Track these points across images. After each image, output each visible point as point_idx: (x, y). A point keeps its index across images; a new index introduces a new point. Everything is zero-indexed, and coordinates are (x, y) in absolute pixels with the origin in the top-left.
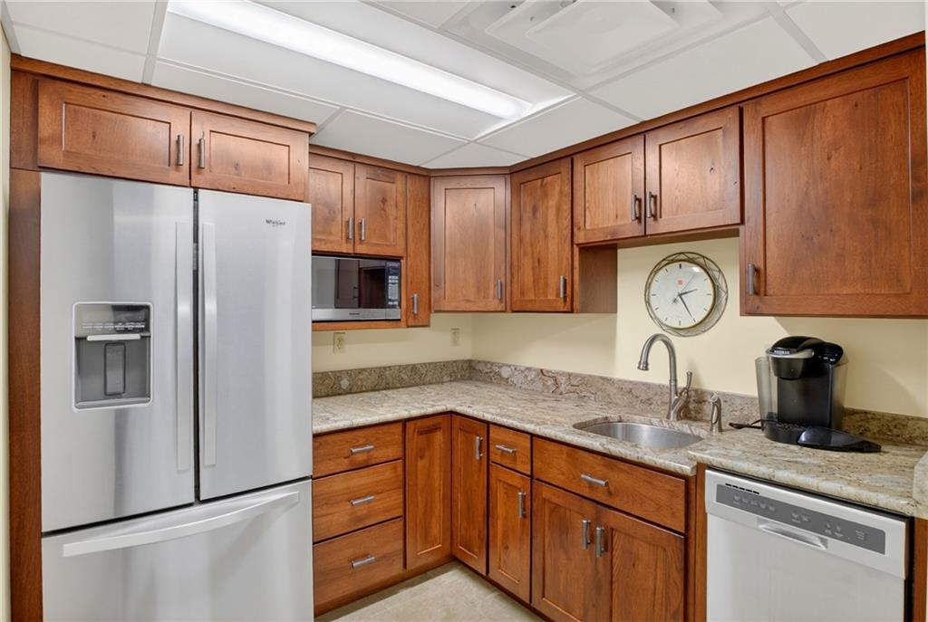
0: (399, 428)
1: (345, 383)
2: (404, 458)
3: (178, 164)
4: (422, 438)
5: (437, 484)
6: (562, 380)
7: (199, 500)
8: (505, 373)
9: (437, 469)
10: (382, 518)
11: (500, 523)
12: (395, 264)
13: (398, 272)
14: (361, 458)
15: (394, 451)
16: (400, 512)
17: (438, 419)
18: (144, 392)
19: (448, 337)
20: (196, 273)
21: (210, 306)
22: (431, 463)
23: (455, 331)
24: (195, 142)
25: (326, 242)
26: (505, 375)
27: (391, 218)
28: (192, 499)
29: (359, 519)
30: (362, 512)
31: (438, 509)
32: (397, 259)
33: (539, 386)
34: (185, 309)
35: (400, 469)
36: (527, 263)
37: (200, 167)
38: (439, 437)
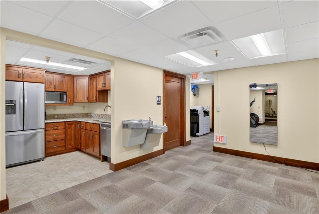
0: (64, 123)
1: (56, 117)
2: (65, 129)
3: (20, 78)
4: (69, 125)
5: (73, 134)
6: (101, 115)
7: (23, 130)
8: (93, 115)
9: (73, 131)
10: (60, 139)
11: (82, 139)
12: (65, 93)
13: (66, 95)
14: (56, 128)
15: (63, 127)
16: (64, 138)
17: (73, 122)
18: (14, 113)
19: (82, 108)
20: (23, 95)
21: (26, 101)
22: (71, 130)
23: (84, 107)
24: (23, 74)
25: (50, 89)
26: (93, 116)
27: (64, 84)
28: (22, 130)
29: (55, 139)
30: (56, 137)
31: (73, 139)
32: (66, 92)
33: (98, 117)
34: (22, 101)
35: (64, 131)
36: (91, 93)
37: (24, 78)
38: (73, 125)
